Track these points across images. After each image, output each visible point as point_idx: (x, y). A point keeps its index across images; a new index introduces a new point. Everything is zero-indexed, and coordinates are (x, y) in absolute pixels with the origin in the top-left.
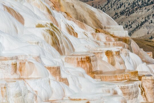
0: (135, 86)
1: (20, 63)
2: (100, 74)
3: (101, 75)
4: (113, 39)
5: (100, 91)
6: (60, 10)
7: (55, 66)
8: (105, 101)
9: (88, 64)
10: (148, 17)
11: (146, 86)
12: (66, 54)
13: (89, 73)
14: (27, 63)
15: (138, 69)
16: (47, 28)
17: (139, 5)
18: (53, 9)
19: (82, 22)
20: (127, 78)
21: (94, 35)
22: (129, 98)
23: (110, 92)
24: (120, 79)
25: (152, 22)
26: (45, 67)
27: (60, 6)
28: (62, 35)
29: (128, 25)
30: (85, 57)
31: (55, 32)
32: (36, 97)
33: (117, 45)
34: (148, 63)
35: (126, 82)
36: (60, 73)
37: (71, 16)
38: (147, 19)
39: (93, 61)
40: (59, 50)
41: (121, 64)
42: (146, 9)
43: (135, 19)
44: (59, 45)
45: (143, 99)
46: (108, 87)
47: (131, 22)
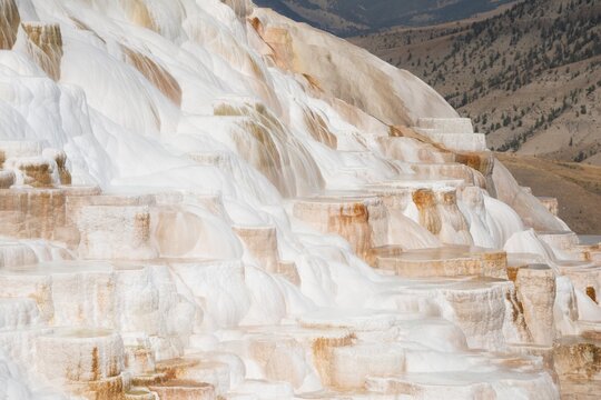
0: (495, 296)
1: (161, 216)
2: (394, 255)
3: (397, 260)
4: (438, 156)
5: (390, 304)
6: (291, 68)
7: (262, 228)
8: (401, 333)
9: (359, 227)
10: (573, 95)
11: (530, 298)
12: (298, 195)
13: (362, 252)
14: (180, 215)
15: (510, 247)
16: (246, 119)
17: (546, 59)
18: (271, 65)
19: (353, 104)
20: (472, 271)
21: (385, 144)
22: (475, 330)
23: (418, 309)
24: (452, 272)
25: (584, 112)
26: (233, 228)
27: (292, 55)
28: (289, 140)
29: (512, 117)
30: (352, 205)
31: (269, 131)
32: (202, 314)
33: (450, 175)
34: (541, 229)
35: (468, 281)
36: (275, 248)
37: (320, 85)
38: (569, 101)
39: (376, 218)
40: (276, 181)
41: (457, 230)
42: (567, 72)
43: (532, 100)
44: (279, 167)
45: (517, 335)
46: (414, 294)
47: (519, 110)
